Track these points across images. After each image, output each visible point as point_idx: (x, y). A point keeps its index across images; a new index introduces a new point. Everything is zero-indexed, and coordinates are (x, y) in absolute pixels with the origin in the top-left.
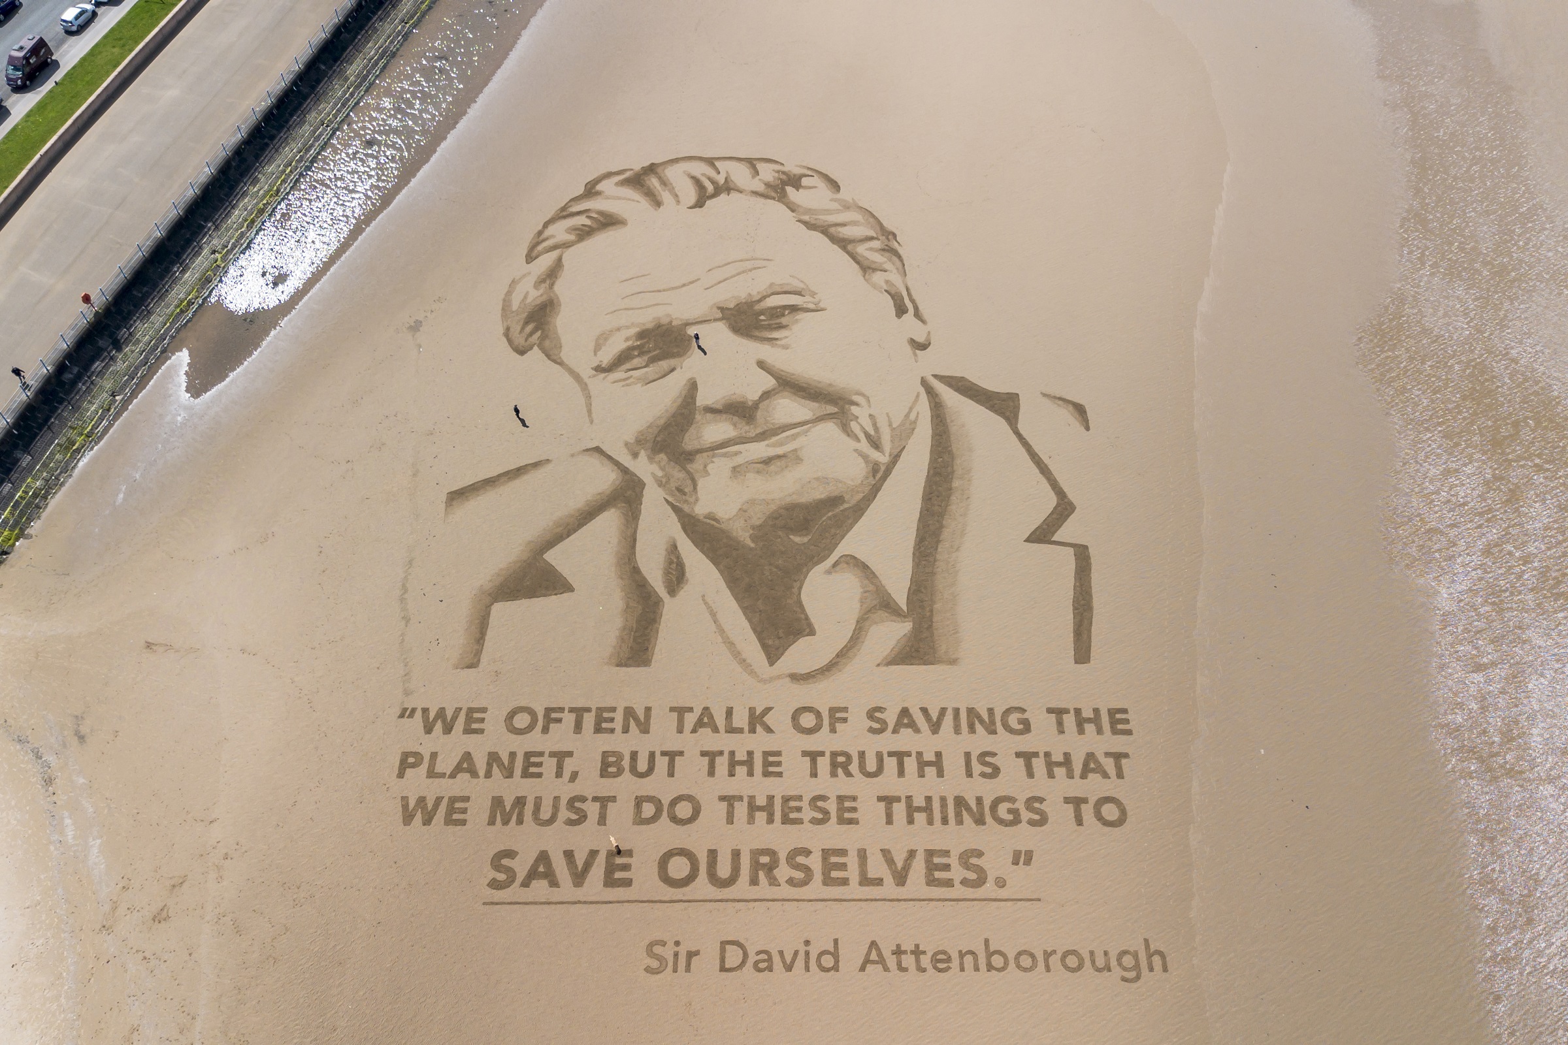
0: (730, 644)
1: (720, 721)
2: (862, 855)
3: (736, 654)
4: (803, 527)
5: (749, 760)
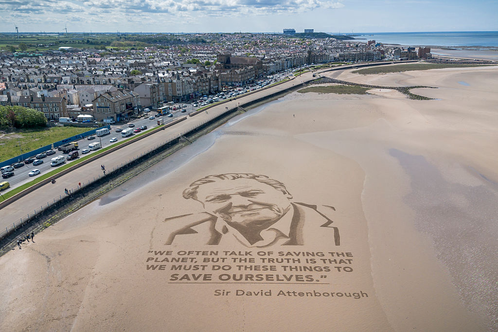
1: (237, 253)
2: (278, 276)
3: (242, 243)
4: (260, 224)
5: (245, 260)
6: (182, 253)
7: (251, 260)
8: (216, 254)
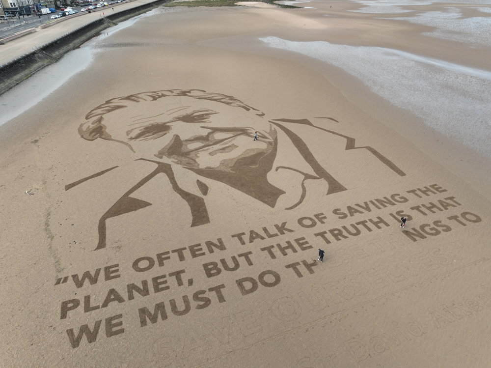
1: (263, 234)
5: (290, 246)
6: (143, 264)
7: (303, 244)
8: (222, 247)
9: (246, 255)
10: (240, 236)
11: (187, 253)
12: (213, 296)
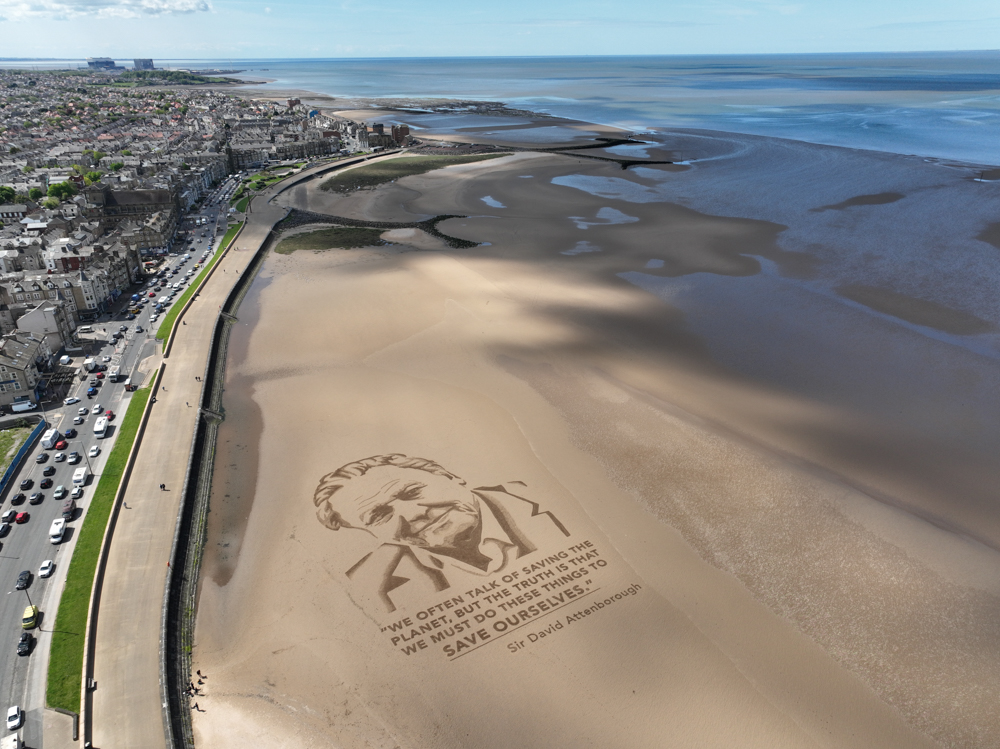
0: (470, 572)
1: (483, 590)
3: (474, 573)
4: (467, 537)
5: (499, 595)
6: (422, 616)
7: (506, 593)
8: (462, 601)
9: (476, 603)
10: (470, 593)
11: (443, 606)
12: (464, 626)
